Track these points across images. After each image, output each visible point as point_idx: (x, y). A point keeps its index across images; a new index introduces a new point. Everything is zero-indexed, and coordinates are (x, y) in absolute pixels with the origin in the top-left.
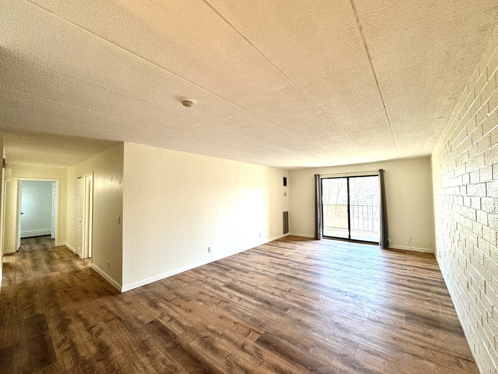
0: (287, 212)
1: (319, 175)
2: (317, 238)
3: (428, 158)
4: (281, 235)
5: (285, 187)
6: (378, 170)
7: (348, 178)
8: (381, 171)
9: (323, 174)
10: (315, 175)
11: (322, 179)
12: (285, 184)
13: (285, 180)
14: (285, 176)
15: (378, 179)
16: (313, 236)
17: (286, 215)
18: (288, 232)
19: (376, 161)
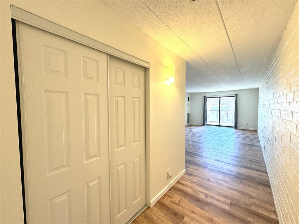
0: (189, 114)
1: (206, 96)
2: (204, 125)
3: (258, 89)
4: (187, 124)
5: (189, 102)
6: (235, 94)
7: (220, 97)
8: (236, 95)
9: (208, 95)
10: (204, 96)
11: (207, 98)
12: (189, 100)
13: (189, 98)
14: (189, 97)
15: (234, 98)
16: (202, 125)
17: (188, 114)
18: (189, 123)
19: (234, 90)
